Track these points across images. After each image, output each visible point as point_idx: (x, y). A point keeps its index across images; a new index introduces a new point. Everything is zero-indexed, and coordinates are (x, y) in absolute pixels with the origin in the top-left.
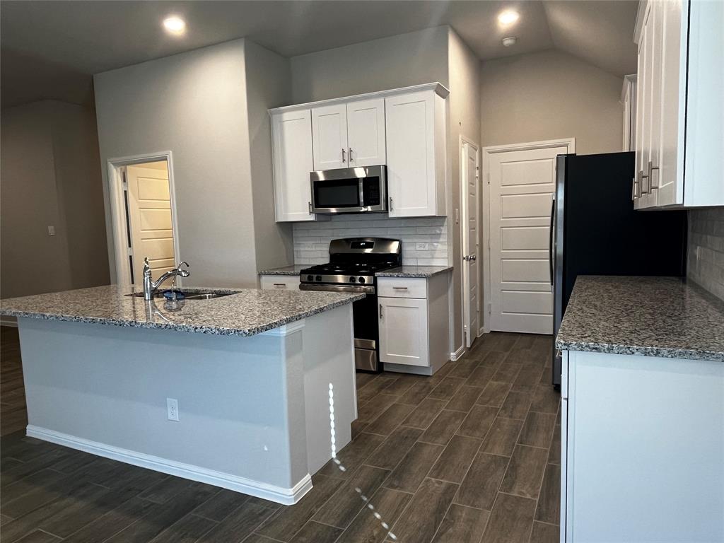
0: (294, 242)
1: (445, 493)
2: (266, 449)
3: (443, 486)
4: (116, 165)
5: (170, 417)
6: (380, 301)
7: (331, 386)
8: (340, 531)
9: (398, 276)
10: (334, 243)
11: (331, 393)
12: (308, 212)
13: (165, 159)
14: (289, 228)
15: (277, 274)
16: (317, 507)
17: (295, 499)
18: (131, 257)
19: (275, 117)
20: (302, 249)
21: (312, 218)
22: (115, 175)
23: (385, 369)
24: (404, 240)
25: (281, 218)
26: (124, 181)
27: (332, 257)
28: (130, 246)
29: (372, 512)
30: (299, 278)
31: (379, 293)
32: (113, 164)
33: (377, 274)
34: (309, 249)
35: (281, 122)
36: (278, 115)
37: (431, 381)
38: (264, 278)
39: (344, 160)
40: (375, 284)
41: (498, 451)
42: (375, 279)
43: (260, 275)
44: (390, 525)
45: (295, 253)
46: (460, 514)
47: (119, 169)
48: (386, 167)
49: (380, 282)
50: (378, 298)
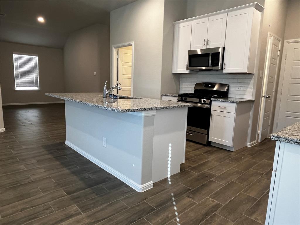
0: (180, 83)
1: (213, 207)
2: (134, 166)
3: (214, 203)
4: (116, 48)
5: (104, 145)
6: (212, 112)
7: (170, 145)
8: (154, 209)
9: (222, 101)
10: (197, 84)
11: (170, 148)
12: (186, 69)
13: (131, 45)
14: (178, 76)
15: (169, 96)
16: (150, 197)
17: (142, 190)
19: (176, 26)
20: (183, 86)
21: (187, 72)
22: (114, 52)
23: (211, 145)
24: (231, 85)
25: (175, 72)
26: (118, 55)
27: (196, 90)
28: (118, 81)
29: (174, 205)
30: (177, 98)
31: (212, 108)
32: (115, 48)
33: (212, 99)
34: (187, 87)
35: (179, 28)
36: (177, 25)
37: (232, 154)
38: (163, 97)
39: (204, 45)
40: (210, 104)
41: (253, 194)
42: (211, 102)
43: (162, 95)
44: (179, 214)
45: (180, 88)
46: (217, 219)
47: (116, 49)
48: (224, 48)
49: (213, 103)
50: (211, 111)
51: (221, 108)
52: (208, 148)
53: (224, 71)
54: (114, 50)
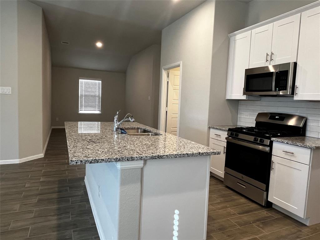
0: (239, 112)
4: (165, 69)
7: (177, 212)
9: (287, 143)
10: (260, 115)
11: (176, 217)
12: (242, 94)
13: (179, 66)
15: (217, 129)
18: (167, 111)
19: (232, 39)
20: (242, 116)
21: (244, 97)
22: (164, 74)
23: (273, 206)
25: (229, 97)
26: (168, 77)
27: (257, 123)
28: (167, 107)
30: (226, 133)
32: (163, 69)
33: (273, 139)
34: (246, 117)
35: (235, 40)
36: (233, 37)
38: (211, 130)
39: (267, 60)
40: (271, 146)
42: (271, 143)
43: (209, 128)
45: (238, 118)
47: (166, 72)
48: (295, 64)
49: (275, 145)
50: (272, 156)
51: (287, 154)
52: (264, 213)
53: (296, 98)
54: (164, 72)
